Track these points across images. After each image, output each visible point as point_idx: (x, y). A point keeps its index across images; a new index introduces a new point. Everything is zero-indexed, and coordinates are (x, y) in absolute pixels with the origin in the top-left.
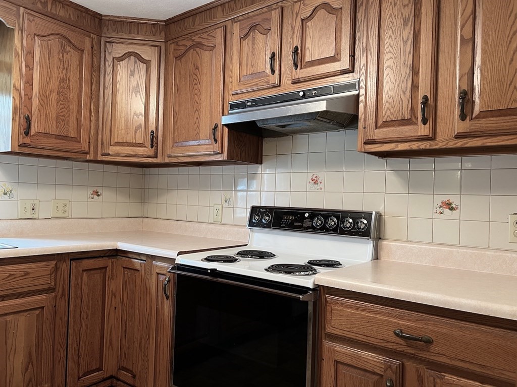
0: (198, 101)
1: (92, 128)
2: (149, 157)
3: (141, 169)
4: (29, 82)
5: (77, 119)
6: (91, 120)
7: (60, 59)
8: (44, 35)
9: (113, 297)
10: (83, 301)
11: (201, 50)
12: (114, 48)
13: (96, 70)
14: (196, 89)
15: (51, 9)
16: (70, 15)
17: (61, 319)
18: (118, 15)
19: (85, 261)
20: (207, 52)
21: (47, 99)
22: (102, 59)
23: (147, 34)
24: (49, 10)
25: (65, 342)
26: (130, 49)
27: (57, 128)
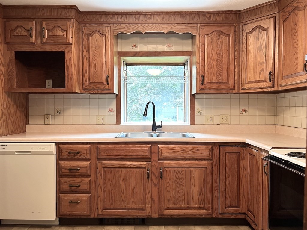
0: (296, 46)
1: (236, 75)
2: (269, 87)
3: (274, 95)
4: (203, 59)
5: (227, 72)
6: (235, 71)
7: (217, 43)
8: (209, 33)
9: (244, 169)
10: (227, 168)
11: (298, 11)
12: (247, 27)
13: (237, 42)
14: (295, 39)
15: (213, 19)
16: (222, 18)
17: (216, 175)
18: (248, 8)
19: (227, 148)
20: (301, 11)
21: (212, 65)
22: (241, 36)
23: (267, 11)
24: (212, 20)
25: (218, 187)
26: (256, 24)
27: (217, 79)
